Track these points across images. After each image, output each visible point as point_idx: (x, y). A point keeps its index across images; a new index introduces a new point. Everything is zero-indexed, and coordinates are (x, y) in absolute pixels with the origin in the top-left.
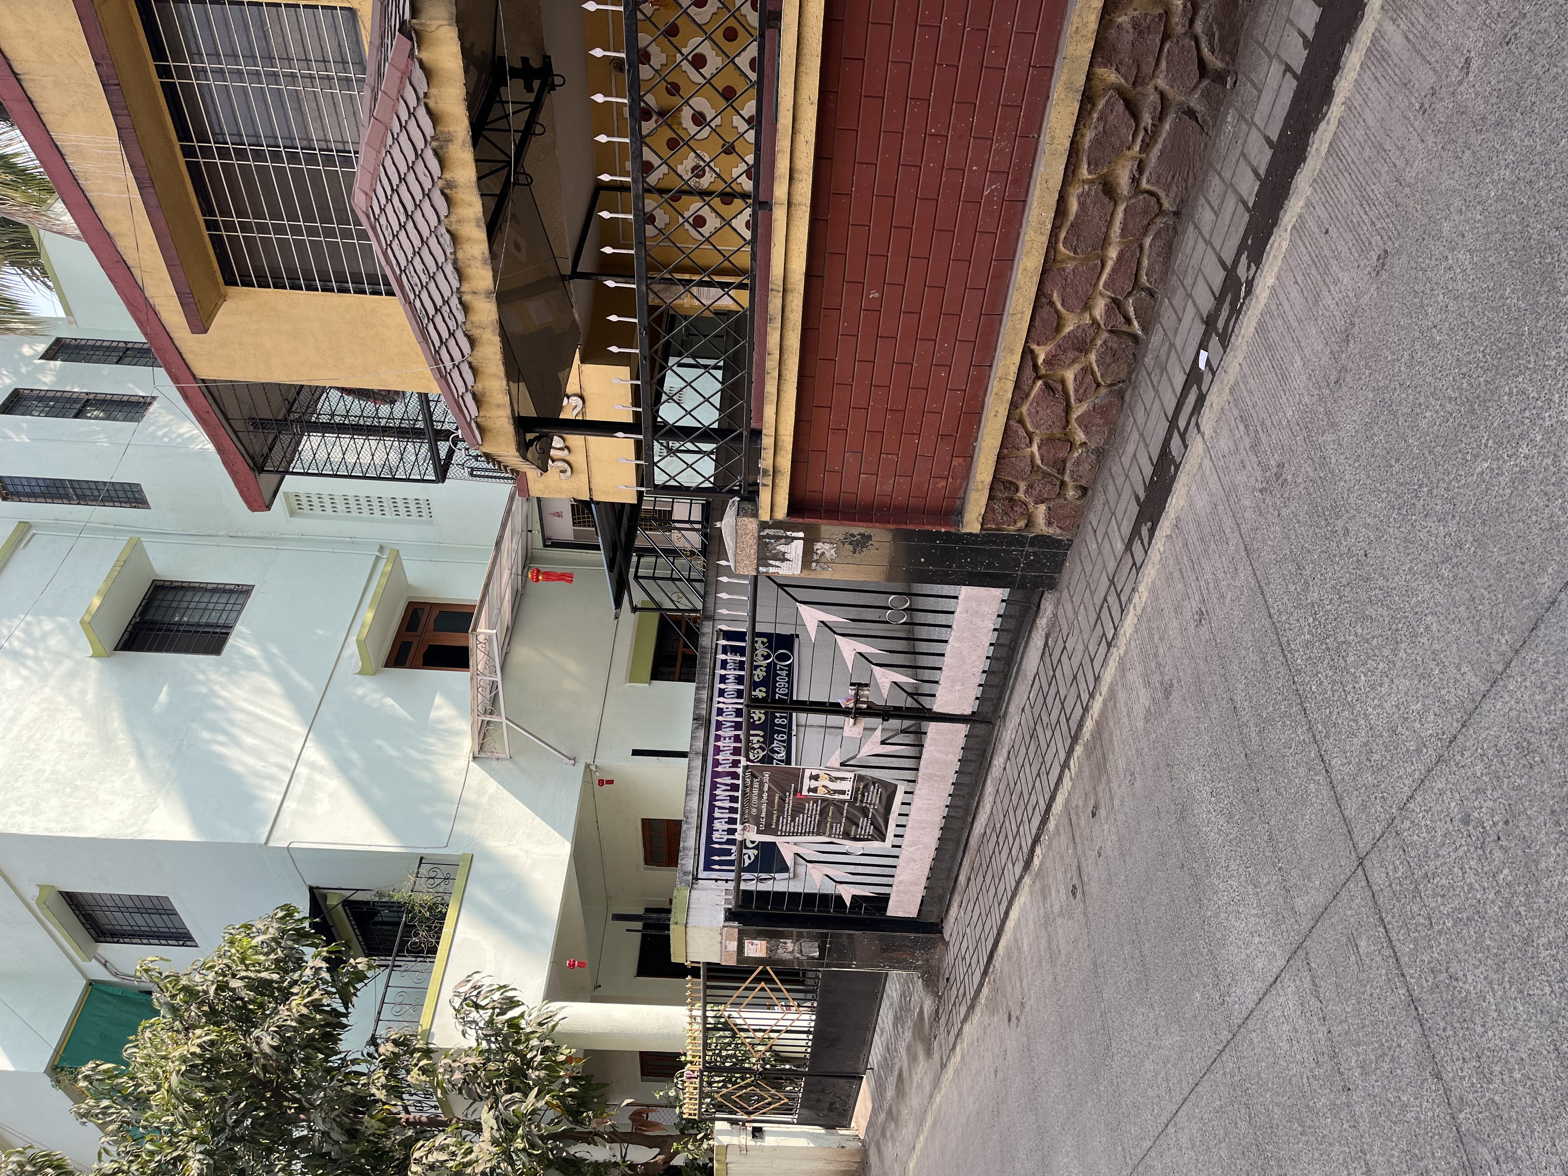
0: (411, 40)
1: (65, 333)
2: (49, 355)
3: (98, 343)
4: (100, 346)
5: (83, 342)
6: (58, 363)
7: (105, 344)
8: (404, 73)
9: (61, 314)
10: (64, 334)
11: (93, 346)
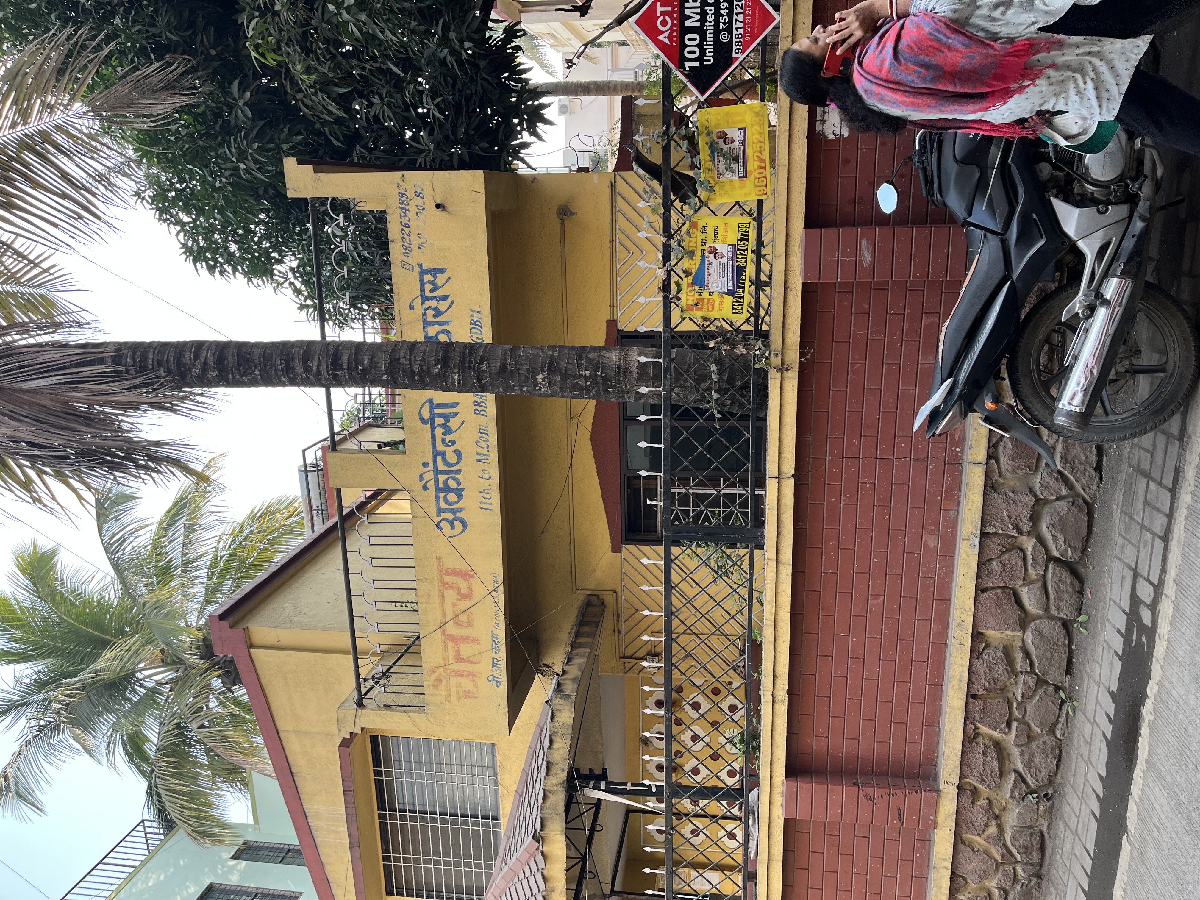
0: (539, 843)
1: (251, 837)
2: (237, 856)
3: (271, 846)
4: (272, 848)
5: (261, 844)
6: (244, 863)
7: (276, 846)
8: (531, 855)
9: (251, 821)
10: (249, 838)
11: (267, 848)
